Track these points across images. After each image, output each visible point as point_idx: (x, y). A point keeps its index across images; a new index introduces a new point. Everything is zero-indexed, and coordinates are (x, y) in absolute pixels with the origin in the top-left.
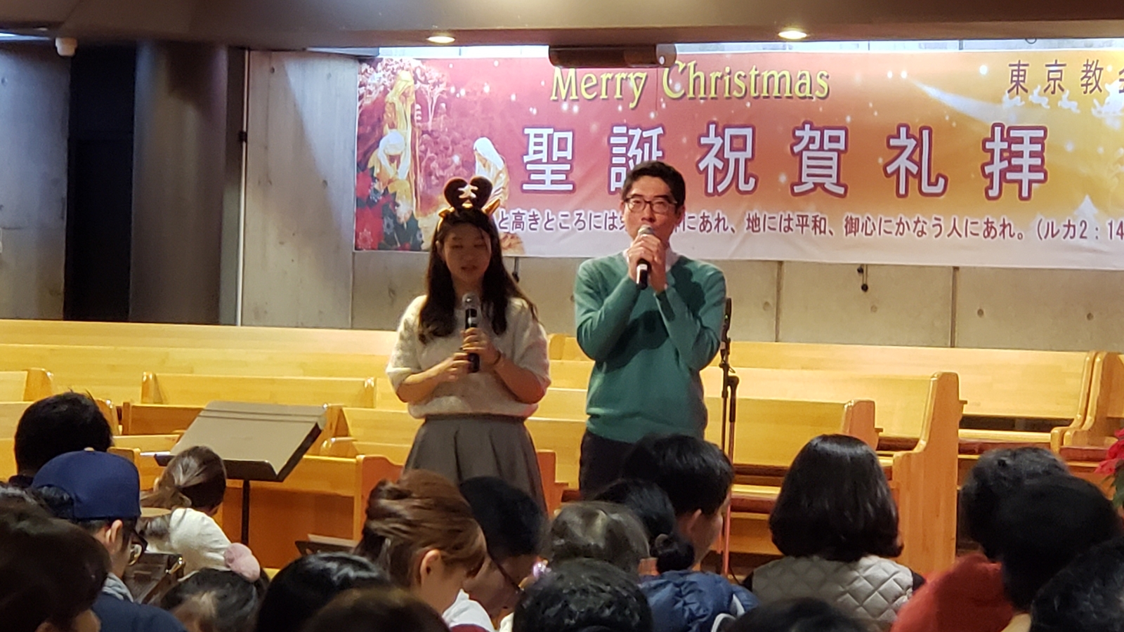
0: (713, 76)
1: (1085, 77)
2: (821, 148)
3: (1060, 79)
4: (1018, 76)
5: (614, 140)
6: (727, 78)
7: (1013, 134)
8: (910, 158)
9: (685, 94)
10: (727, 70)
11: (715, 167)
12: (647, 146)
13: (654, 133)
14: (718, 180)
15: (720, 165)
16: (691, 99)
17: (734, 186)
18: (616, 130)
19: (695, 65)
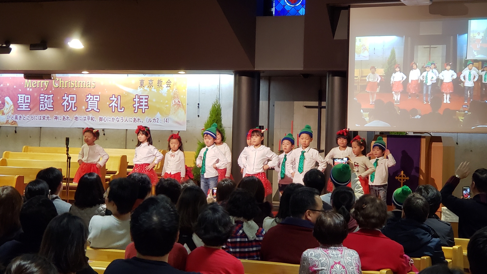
0: (66, 82)
1: (158, 83)
2: (93, 100)
3: (152, 84)
4: (142, 83)
5: (41, 98)
6: (69, 83)
7: (141, 97)
8: (115, 103)
9: (59, 87)
10: (69, 81)
11: (67, 105)
12: (49, 99)
13: (51, 96)
14: (67, 108)
15: (68, 104)
16: (60, 88)
17: (71, 109)
18: (41, 95)
19: (61, 79)
